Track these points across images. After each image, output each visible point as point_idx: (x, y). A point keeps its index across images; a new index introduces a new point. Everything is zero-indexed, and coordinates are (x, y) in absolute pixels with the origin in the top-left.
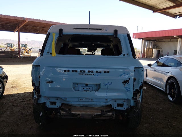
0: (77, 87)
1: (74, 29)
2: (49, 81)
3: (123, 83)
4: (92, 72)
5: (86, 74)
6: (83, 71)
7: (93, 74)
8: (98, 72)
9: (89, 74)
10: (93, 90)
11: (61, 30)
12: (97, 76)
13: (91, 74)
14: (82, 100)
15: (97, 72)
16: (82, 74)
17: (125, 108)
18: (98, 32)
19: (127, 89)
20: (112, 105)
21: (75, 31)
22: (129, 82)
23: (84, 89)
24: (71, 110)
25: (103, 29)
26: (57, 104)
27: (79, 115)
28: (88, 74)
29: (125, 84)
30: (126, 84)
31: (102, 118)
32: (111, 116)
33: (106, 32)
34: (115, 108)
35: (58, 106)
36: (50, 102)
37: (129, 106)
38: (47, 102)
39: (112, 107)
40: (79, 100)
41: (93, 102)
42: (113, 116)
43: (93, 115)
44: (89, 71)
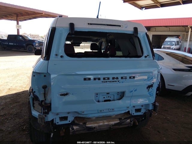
0: (97, 96)
1: (89, 24)
2: (63, 93)
3: (147, 88)
4: (117, 78)
5: (110, 82)
6: (107, 79)
7: (118, 81)
8: (124, 78)
9: (114, 81)
10: (115, 98)
11: (72, 25)
12: (123, 82)
13: (116, 81)
14: (102, 111)
15: (122, 78)
16: (106, 82)
17: (142, 113)
18: (118, 29)
19: (150, 94)
20: (130, 111)
21: (91, 26)
22: (152, 87)
23: (104, 98)
24: (86, 123)
25: (122, 26)
26: (69, 119)
27: (96, 128)
28: (112, 82)
29: (149, 90)
30: (150, 88)
31: (121, 127)
32: (130, 123)
33: (126, 29)
34: (133, 114)
35: (70, 121)
36: (60, 117)
37: (146, 110)
38: (56, 118)
39: (130, 113)
40: (99, 112)
41: (115, 111)
42: (131, 123)
43: (111, 125)
44: (113, 78)
